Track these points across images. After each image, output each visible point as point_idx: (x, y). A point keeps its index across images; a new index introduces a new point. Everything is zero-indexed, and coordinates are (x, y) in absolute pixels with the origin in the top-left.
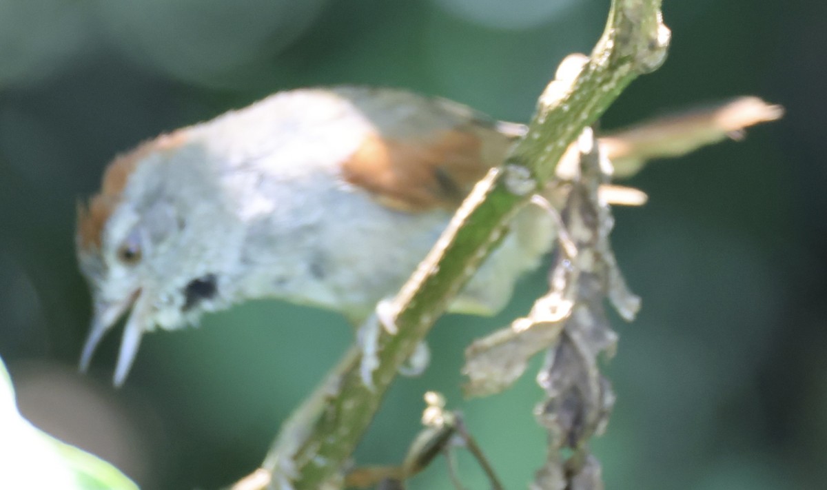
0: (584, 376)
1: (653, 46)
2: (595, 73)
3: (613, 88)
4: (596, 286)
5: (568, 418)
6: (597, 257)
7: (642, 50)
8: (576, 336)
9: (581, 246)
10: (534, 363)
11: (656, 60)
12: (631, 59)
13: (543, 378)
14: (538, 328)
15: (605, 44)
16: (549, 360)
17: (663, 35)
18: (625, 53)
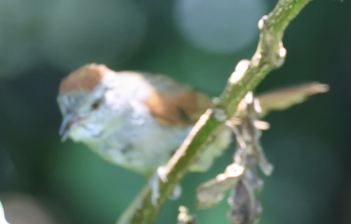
0: (248, 200)
1: (278, 57)
2: (253, 69)
3: (260, 75)
4: (254, 161)
5: (241, 217)
6: (254, 148)
7: (273, 59)
8: (245, 183)
9: (247, 143)
10: (227, 194)
11: (279, 63)
12: (268, 62)
13: (231, 201)
14: (229, 179)
15: (258, 56)
16: (233, 193)
17: (283, 52)
18: (266, 60)
